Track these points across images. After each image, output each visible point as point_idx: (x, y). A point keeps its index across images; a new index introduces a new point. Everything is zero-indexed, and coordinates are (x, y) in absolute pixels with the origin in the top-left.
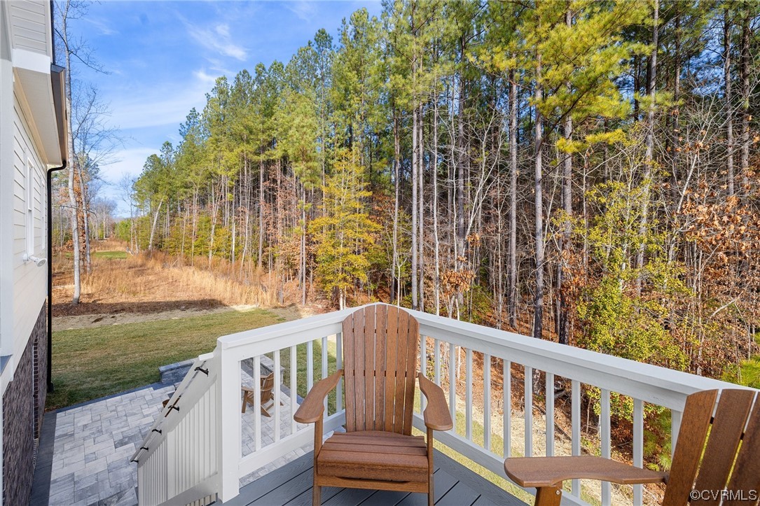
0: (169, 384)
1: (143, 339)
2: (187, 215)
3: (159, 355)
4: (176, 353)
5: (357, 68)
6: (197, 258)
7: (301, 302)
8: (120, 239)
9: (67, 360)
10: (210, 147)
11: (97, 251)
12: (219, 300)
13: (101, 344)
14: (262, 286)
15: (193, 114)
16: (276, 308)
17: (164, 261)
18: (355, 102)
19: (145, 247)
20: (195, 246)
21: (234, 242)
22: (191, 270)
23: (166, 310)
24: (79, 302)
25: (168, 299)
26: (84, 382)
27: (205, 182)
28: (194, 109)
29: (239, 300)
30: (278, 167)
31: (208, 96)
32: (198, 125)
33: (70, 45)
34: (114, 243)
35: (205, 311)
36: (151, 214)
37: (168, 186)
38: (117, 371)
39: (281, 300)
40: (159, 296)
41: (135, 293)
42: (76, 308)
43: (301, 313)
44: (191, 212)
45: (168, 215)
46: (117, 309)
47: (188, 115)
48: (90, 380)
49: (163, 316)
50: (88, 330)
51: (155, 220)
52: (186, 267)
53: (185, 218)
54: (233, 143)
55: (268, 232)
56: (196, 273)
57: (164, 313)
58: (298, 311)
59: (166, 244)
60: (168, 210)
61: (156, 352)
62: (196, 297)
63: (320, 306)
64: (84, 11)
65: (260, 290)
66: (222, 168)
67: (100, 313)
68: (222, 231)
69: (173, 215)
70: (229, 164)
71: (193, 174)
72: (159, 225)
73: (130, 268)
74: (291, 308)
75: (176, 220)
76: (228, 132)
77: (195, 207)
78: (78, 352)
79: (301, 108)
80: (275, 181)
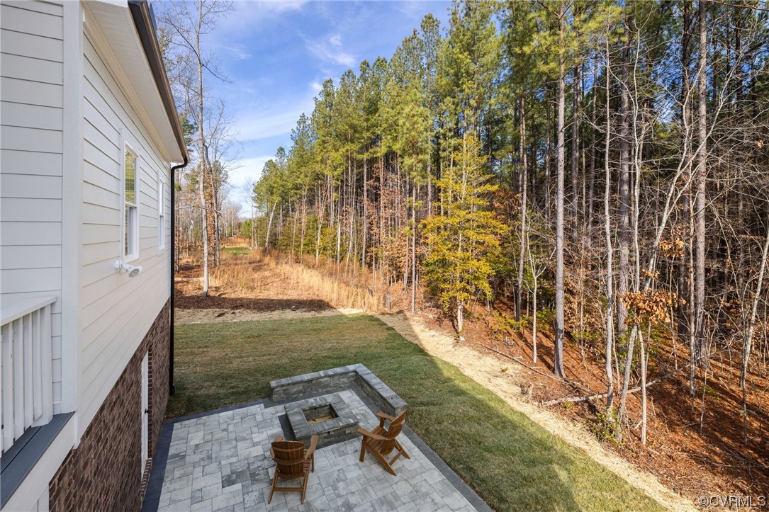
0: (279, 403)
1: (257, 340)
2: (297, 215)
3: (270, 362)
4: (287, 360)
5: (469, 48)
6: (306, 256)
7: (409, 310)
8: (243, 236)
9: (191, 357)
10: (317, 149)
11: (226, 247)
12: (326, 301)
13: (221, 342)
14: (369, 290)
15: (303, 120)
16: (383, 314)
17: (277, 258)
18: (467, 86)
19: (262, 244)
20: (304, 245)
21: (339, 242)
22: (300, 268)
23: (278, 309)
24: (207, 295)
25: (280, 297)
26: (202, 387)
27: (313, 183)
28: (303, 114)
29: (345, 302)
30: (381, 165)
31: (316, 99)
32: (307, 129)
33: (201, 59)
34: (239, 240)
35: (313, 312)
36: (268, 215)
37: (281, 188)
38: (231, 377)
39: (388, 305)
40: (272, 293)
41: (253, 289)
42: (204, 301)
43: (411, 323)
44: (300, 213)
45: (281, 215)
46: (238, 305)
47: (298, 120)
48: (208, 385)
49: (276, 315)
50: (212, 325)
51: (271, 219)
52: (295, 265)
53: (295, 217)
54: (338, 143)
55: (372, 232)
56: (305, 271)
57: (276, 312)
58: (406, 319)
59: (279, 242)
60: (281, 210)
61: (269, 357)
62: (304, 296)
63: (431, 316)
64: (213, 26)
65: (367, 294)
66: (328, 168)
67: (223, 308)
68: (328, 230)
69: (286, 216)
70: (334, 164)
71: (302, 176)
72: (275, 225)
73: (250, 263)
74: (399, 316)
75: (288, 219)
76: (334, 133)
77: (304, 207)
78: (201, 349)
79: (411, 96)
80: (378, 179)
